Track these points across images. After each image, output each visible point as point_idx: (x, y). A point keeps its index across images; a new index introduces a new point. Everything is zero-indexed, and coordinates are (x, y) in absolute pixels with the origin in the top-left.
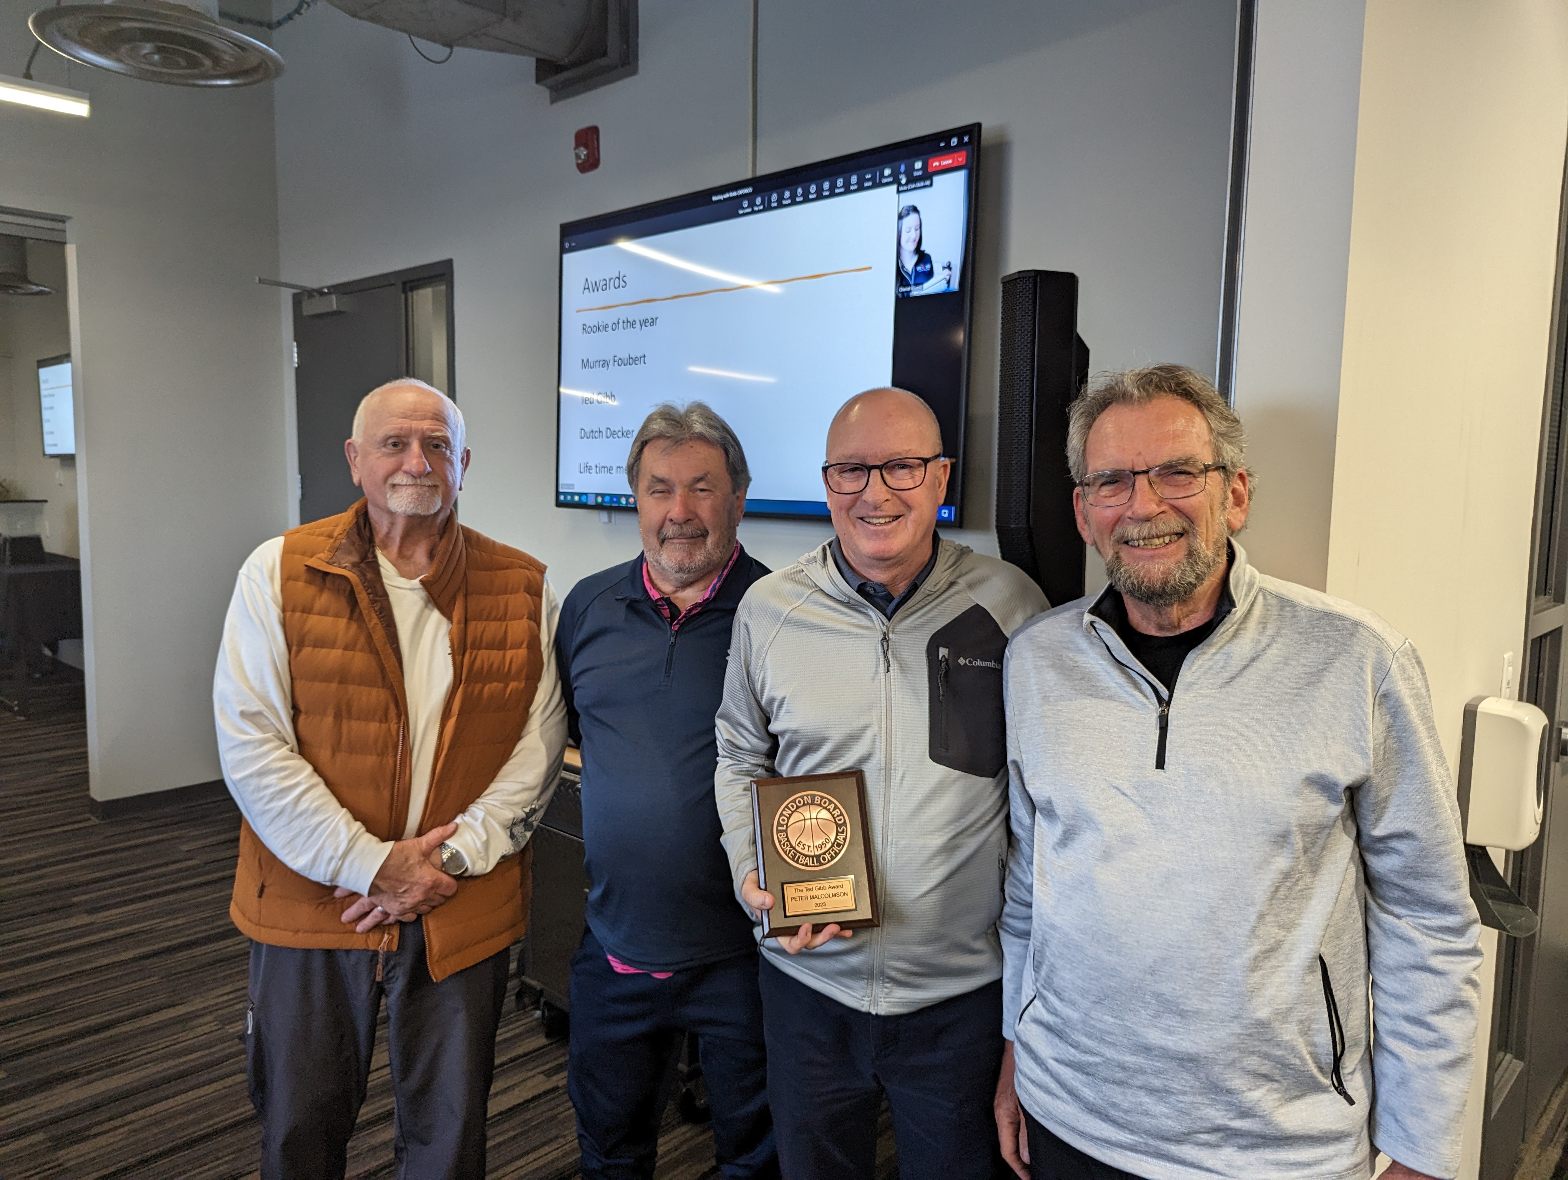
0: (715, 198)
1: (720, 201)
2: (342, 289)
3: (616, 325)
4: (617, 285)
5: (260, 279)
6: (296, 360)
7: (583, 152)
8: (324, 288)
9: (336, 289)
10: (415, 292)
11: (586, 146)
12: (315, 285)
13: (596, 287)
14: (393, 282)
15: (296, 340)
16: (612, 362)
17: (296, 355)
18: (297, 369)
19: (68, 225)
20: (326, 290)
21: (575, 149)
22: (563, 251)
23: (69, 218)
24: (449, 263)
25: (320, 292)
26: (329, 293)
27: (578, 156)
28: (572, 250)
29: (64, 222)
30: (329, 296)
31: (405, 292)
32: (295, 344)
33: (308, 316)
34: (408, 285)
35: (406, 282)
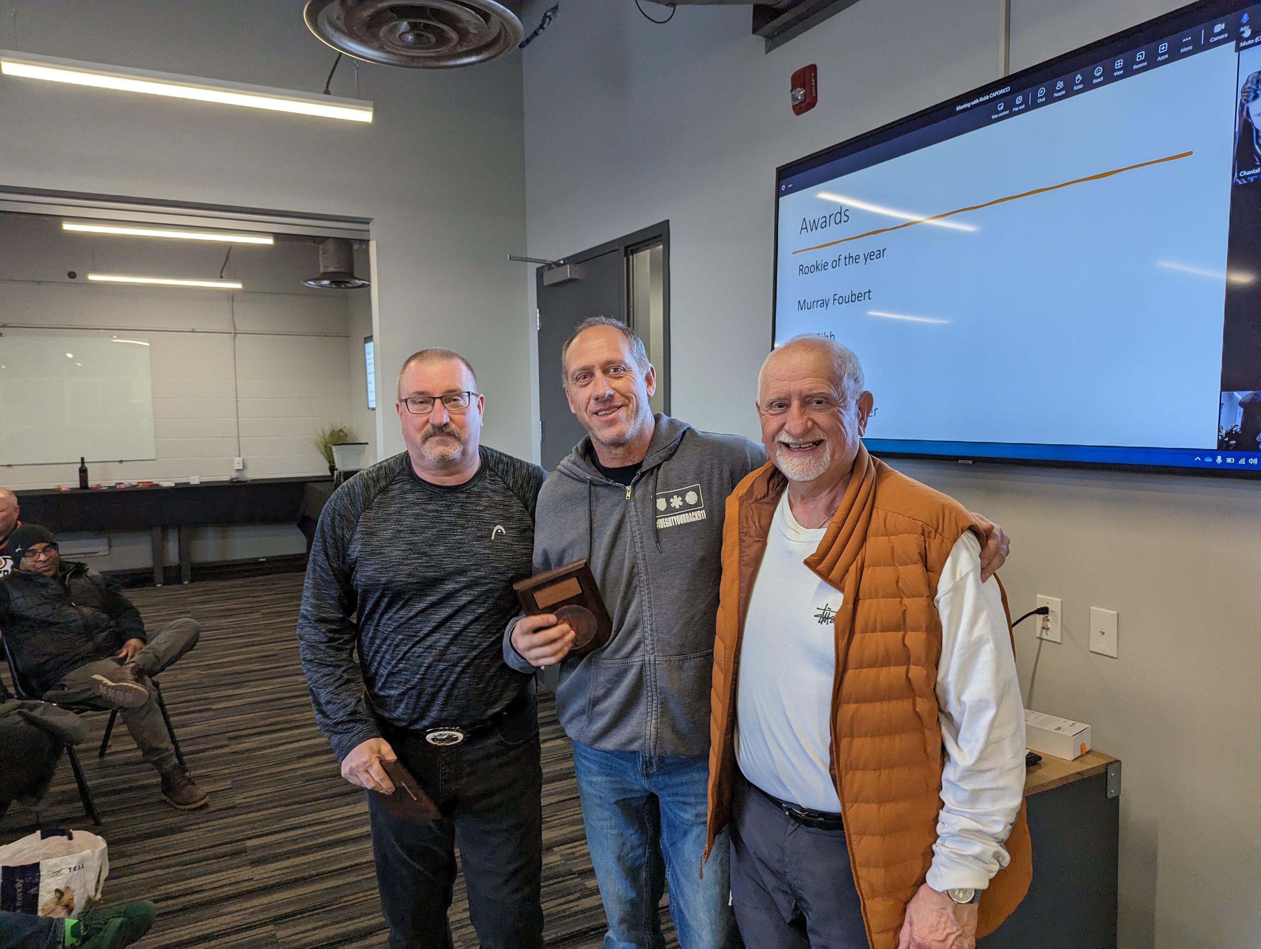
0: (959, 108)
1: (967, 109)
2: (575, 260)
3: (836, 263)
4: (837, 222)
5: (510, 257)
6: (538, 324)
7: (800, 93)
8: (560, 260)
9: (570, 260)
10: (635, 255)
11: (803, 86)
12: (555, 259)
13: (814, 225)
14: (617, 248)
15: (538, 307)
16: (832, 300)
17: (538, 320)
18: (539, 332)
19: (371, 227)
20: (562, 262)
21: (792, 91)
22: (779, 194)
23: (372, 219)
24: (665, 224)
25: (557, 264)
26: (564, 264)
27: (794, 98)
28: (788, 192)
29: (368, 223)
30: (564, 267)
31: (626, 255)
32: (538, 310)
33: (548, 286)
34: (629, 249)
35: (628, 247)
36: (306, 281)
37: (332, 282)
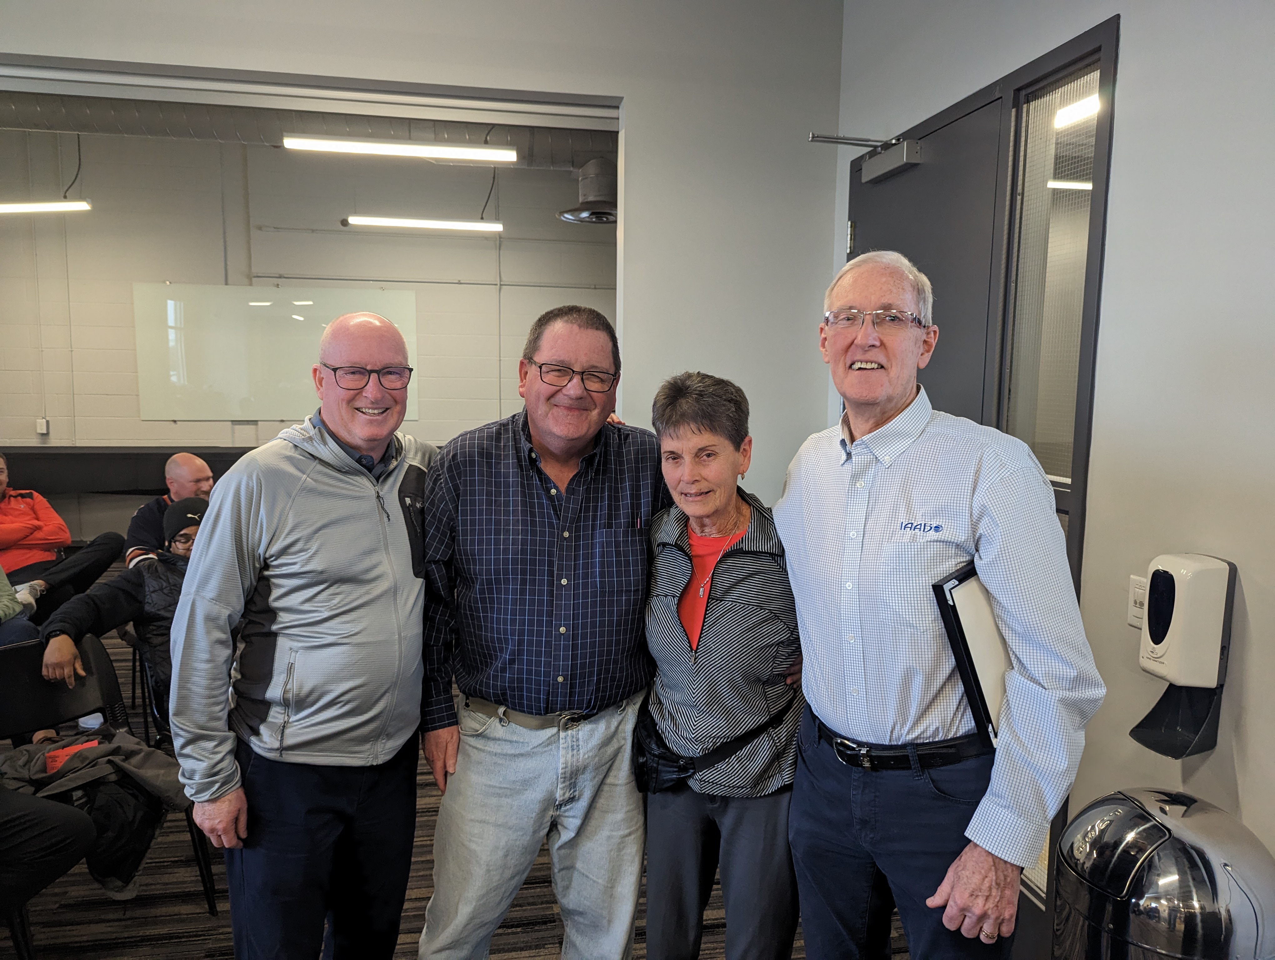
2: (918, 133)
5: (813, 137)
6: (848, 245)
8: (891, 139)
9: (909, 135)
10: (1032, 105)
12: (885, 139)
15: (850, 217)
17: (849, 236)
19: (622, 113)
20: (894, 141)
23: (621, 99)
25: (887, 146)
26: (898, 143)
29: (616, 106)
30: (897, 148)
31: (1018, 104)
32: (849, 222)
33: (867, 182)
34: (1023, 93)
35: (1018, 90)
36: (562, 213)
37: (592, 214)
